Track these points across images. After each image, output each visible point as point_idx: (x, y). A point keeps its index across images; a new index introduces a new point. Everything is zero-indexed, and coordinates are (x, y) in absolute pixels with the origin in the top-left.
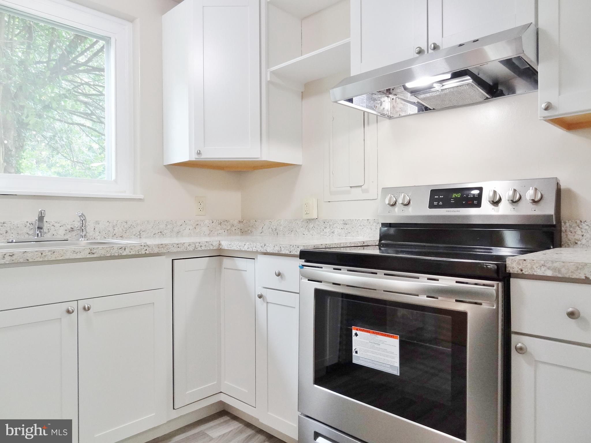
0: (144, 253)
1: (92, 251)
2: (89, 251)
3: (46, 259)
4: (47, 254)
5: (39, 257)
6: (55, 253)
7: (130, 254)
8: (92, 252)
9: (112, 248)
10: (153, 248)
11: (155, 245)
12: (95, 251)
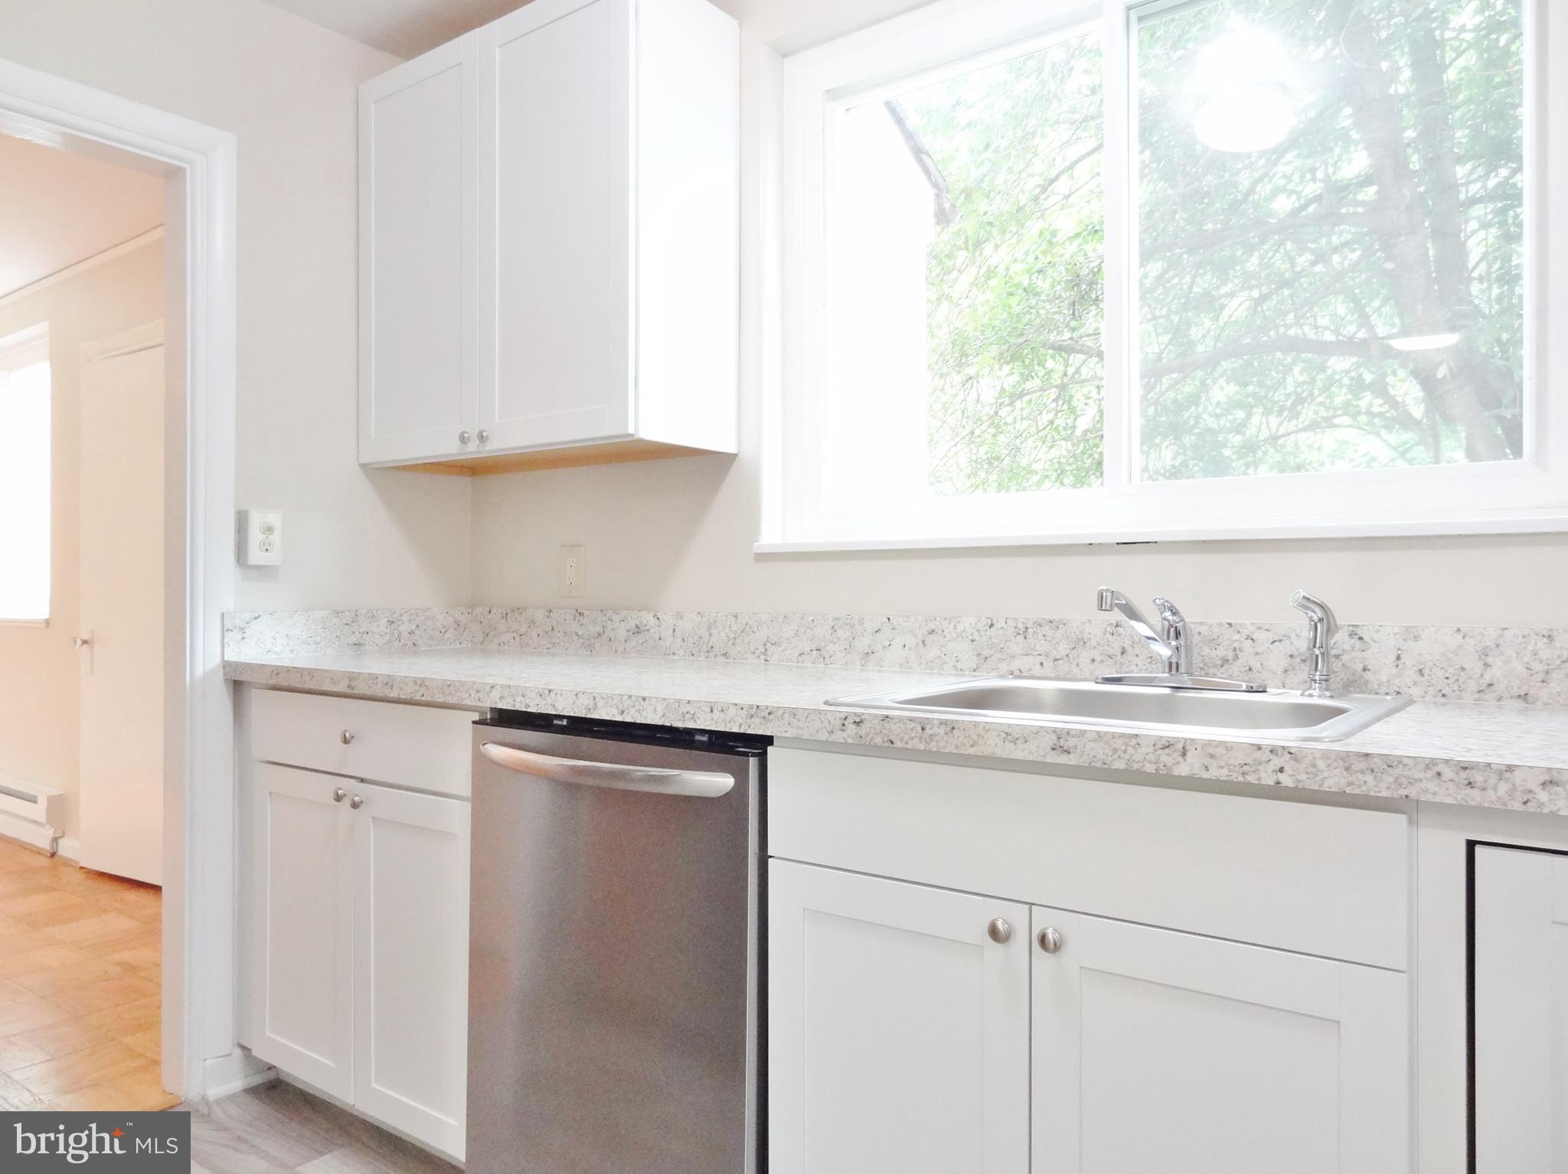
0: (1269, 780)
1: (1062, 742)
2: (1051, 740)
3: (933, 747)
4: (936, 730)
5: (916, 737)
6: (955, 731)
7: (1205, 775)
8: (1061, 744)
9: (1134, 741)
10: (1315, 766)
11: (1326, 754)
12: (1071, 742)
